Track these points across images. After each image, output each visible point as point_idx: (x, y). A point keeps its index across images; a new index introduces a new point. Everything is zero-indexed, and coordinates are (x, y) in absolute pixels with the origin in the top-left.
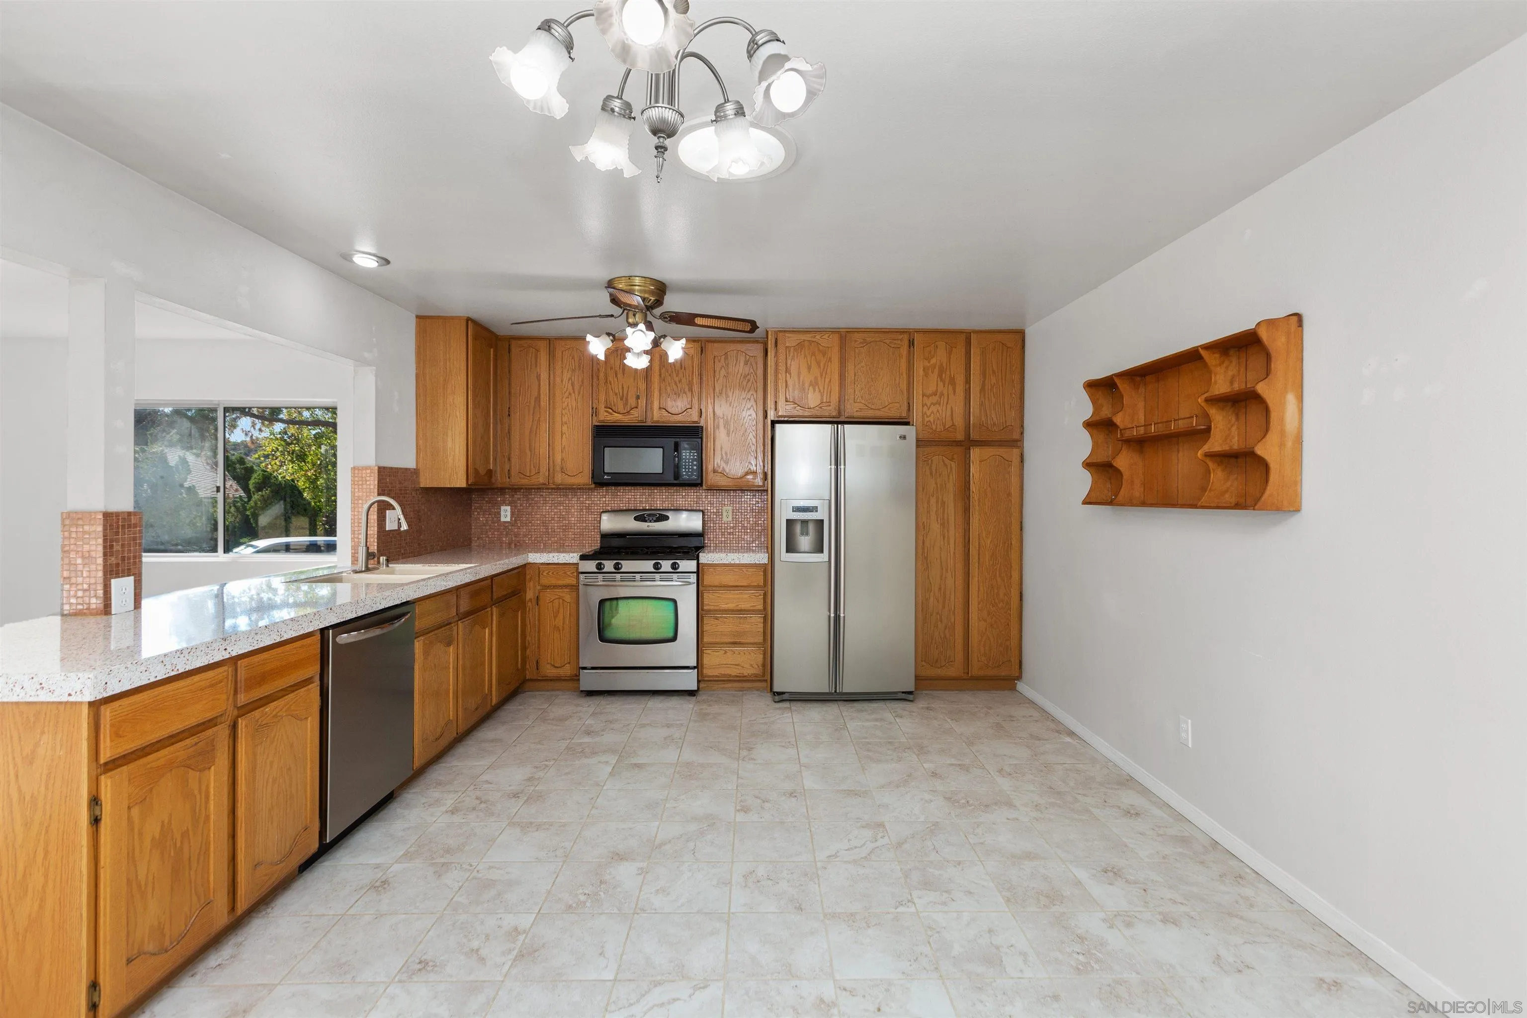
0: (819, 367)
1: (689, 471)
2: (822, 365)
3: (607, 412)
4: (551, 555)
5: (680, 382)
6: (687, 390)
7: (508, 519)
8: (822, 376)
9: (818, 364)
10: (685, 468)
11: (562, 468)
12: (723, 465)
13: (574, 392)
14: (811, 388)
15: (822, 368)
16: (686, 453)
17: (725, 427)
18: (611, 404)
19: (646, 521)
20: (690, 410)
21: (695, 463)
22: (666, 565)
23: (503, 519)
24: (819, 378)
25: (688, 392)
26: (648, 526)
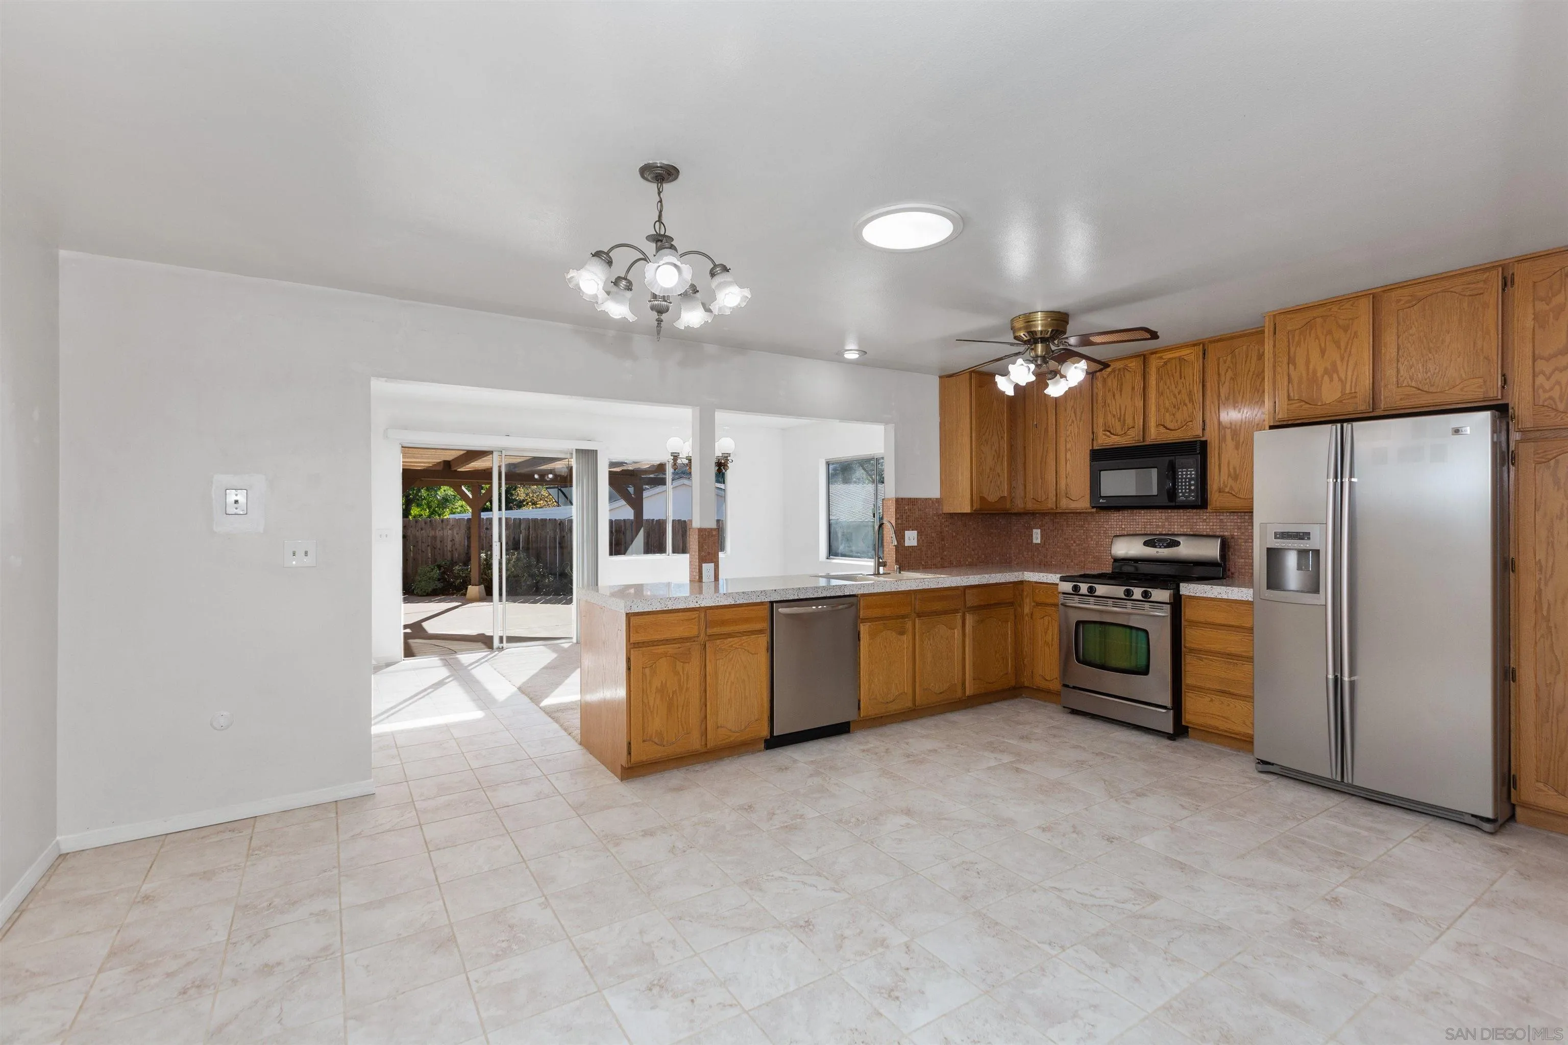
0: (1339, 347)
1: (1186, 492)
2: (1343, 345)
3: (1105, 435)
4: (1042, 574)
5: (1179, 393)
6: (1187, 401)
7: (1039, 541)
8: (1342, 359)
9: (1337, 344)
10: (1182, 489)
11: (1066, 494)
12: (1231, 482)
13: (1076, 419)
14: (1326, 378)
15: (1343, 348)
16: (1182, 472)
17: (1232, 439)
18: (1109, 427)
19: (1155, 547)
20: (1191, 423)
21: (1193, 482)
22: (1137, 593)
23: (1035, 541)
24: (1339, 363)
25: (1188, 404)
26: (1157, 552)
